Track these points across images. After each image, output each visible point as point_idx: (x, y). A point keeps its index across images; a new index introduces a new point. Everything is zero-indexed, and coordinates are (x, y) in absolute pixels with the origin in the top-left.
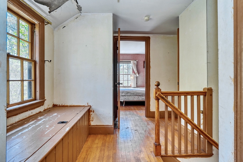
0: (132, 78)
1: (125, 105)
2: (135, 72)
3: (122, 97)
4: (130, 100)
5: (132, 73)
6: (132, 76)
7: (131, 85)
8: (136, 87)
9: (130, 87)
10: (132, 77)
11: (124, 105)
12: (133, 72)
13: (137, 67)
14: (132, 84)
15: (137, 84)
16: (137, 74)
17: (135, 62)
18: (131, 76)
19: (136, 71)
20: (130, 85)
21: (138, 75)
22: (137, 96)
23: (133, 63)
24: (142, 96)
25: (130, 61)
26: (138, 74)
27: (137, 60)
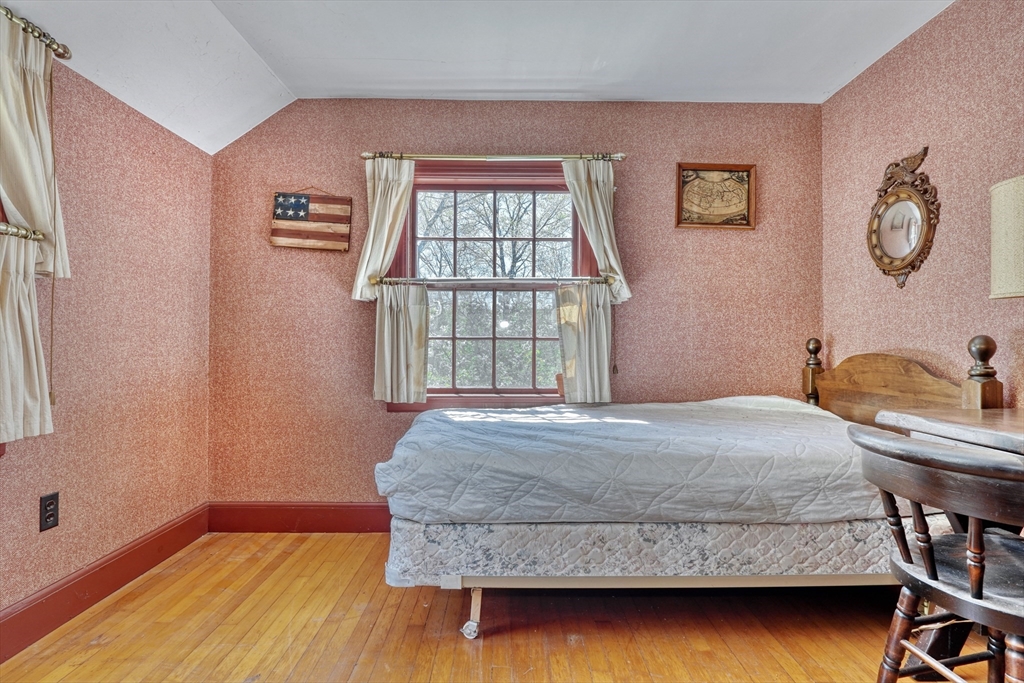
0: (574, 319)
1: (485, 633)
2: (601, 265)
3: (453, 534)
4: (547, 578)
5: (575, 273)
6: (572, 301)
7: (559, 378)
8: (607, 396)
9: (555, 397)
10: (576, 308)
11: (471, 628)
12: (585, 259)
13: (614, 216)
14: (570, 373)
15: (614, 369)
16: (620, 277)
17: (602, 171)
18: (562, 300)
19: (606, 256)
20: (554, 385)
21: (625, 294)
22: (633, 529)
23: (578, 179)
24: (692, 523)
25: (556, 168)
26: (630, 280)
27: (619, 156)
